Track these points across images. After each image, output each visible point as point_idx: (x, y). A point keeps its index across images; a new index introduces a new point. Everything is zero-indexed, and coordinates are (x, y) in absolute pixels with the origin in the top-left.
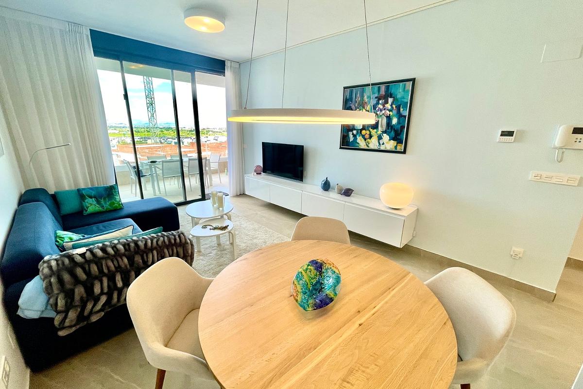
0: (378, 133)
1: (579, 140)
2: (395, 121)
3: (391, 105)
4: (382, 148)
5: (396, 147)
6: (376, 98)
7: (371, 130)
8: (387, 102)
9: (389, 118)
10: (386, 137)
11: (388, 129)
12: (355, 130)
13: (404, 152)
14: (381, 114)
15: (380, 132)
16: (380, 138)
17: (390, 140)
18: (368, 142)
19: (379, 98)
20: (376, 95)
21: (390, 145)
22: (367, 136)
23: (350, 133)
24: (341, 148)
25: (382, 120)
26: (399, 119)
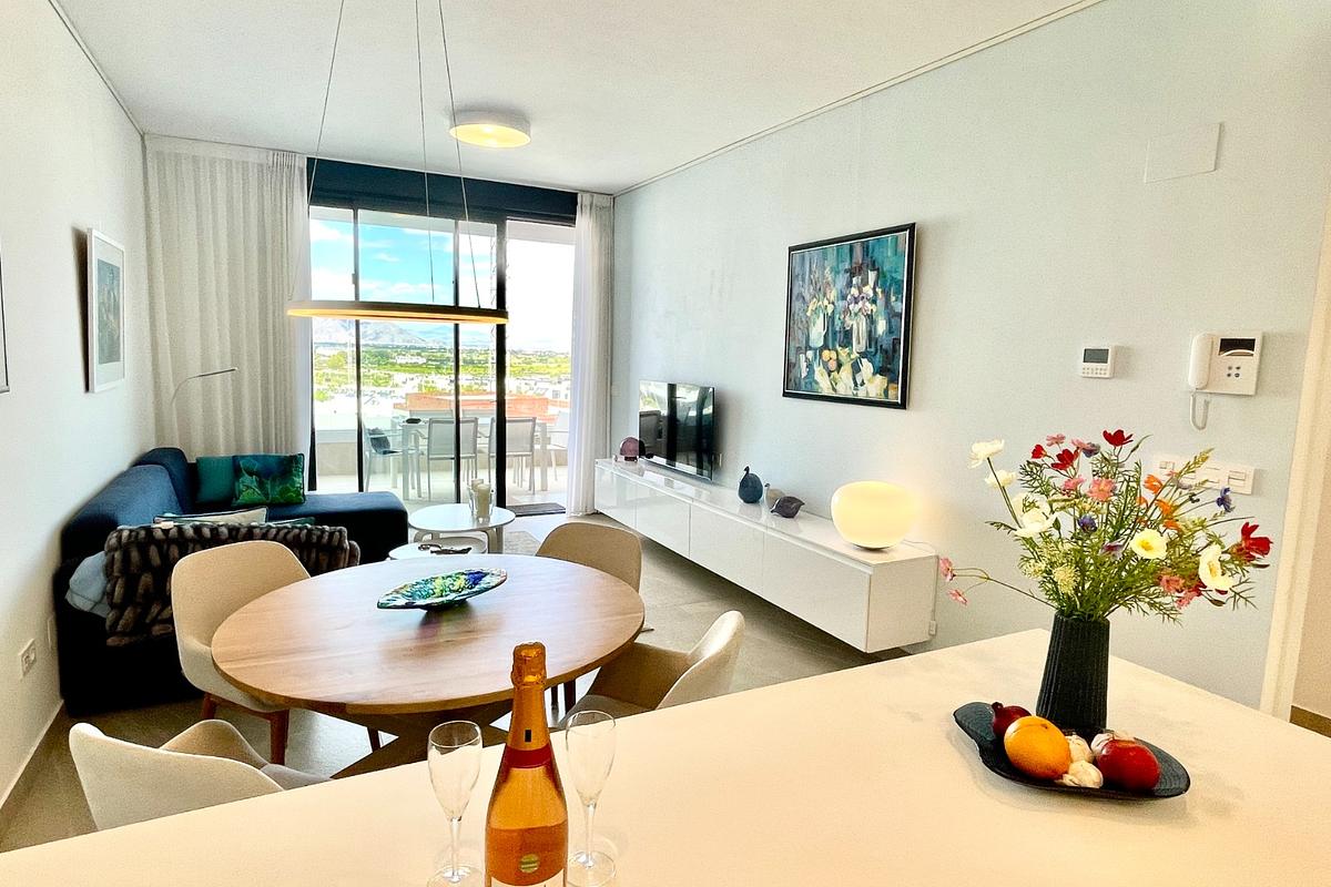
0: (852, 356)
1: (1234, 371)
2: (881, 327)
3: (874, 289)
4: (861, 395)
5: (886, 392)
6: (846, 271)
7: (839, 349)
8: (865, 283)
9: (871, 319)
10: (867, 367)
11: (870, 347)
12: (811, 349)
13: (903, 405)
14: (856, 309)
15: (855, 355)
16: (856, 369)
17: (874, 374)
18: (834, 379)
19: (852, 273)
20: (847, 267)
21: (875, 386)
22: (833, 365)
23: (802, 357)
24: (785, 394)
25: (858, 324)
26: (889, 322)
